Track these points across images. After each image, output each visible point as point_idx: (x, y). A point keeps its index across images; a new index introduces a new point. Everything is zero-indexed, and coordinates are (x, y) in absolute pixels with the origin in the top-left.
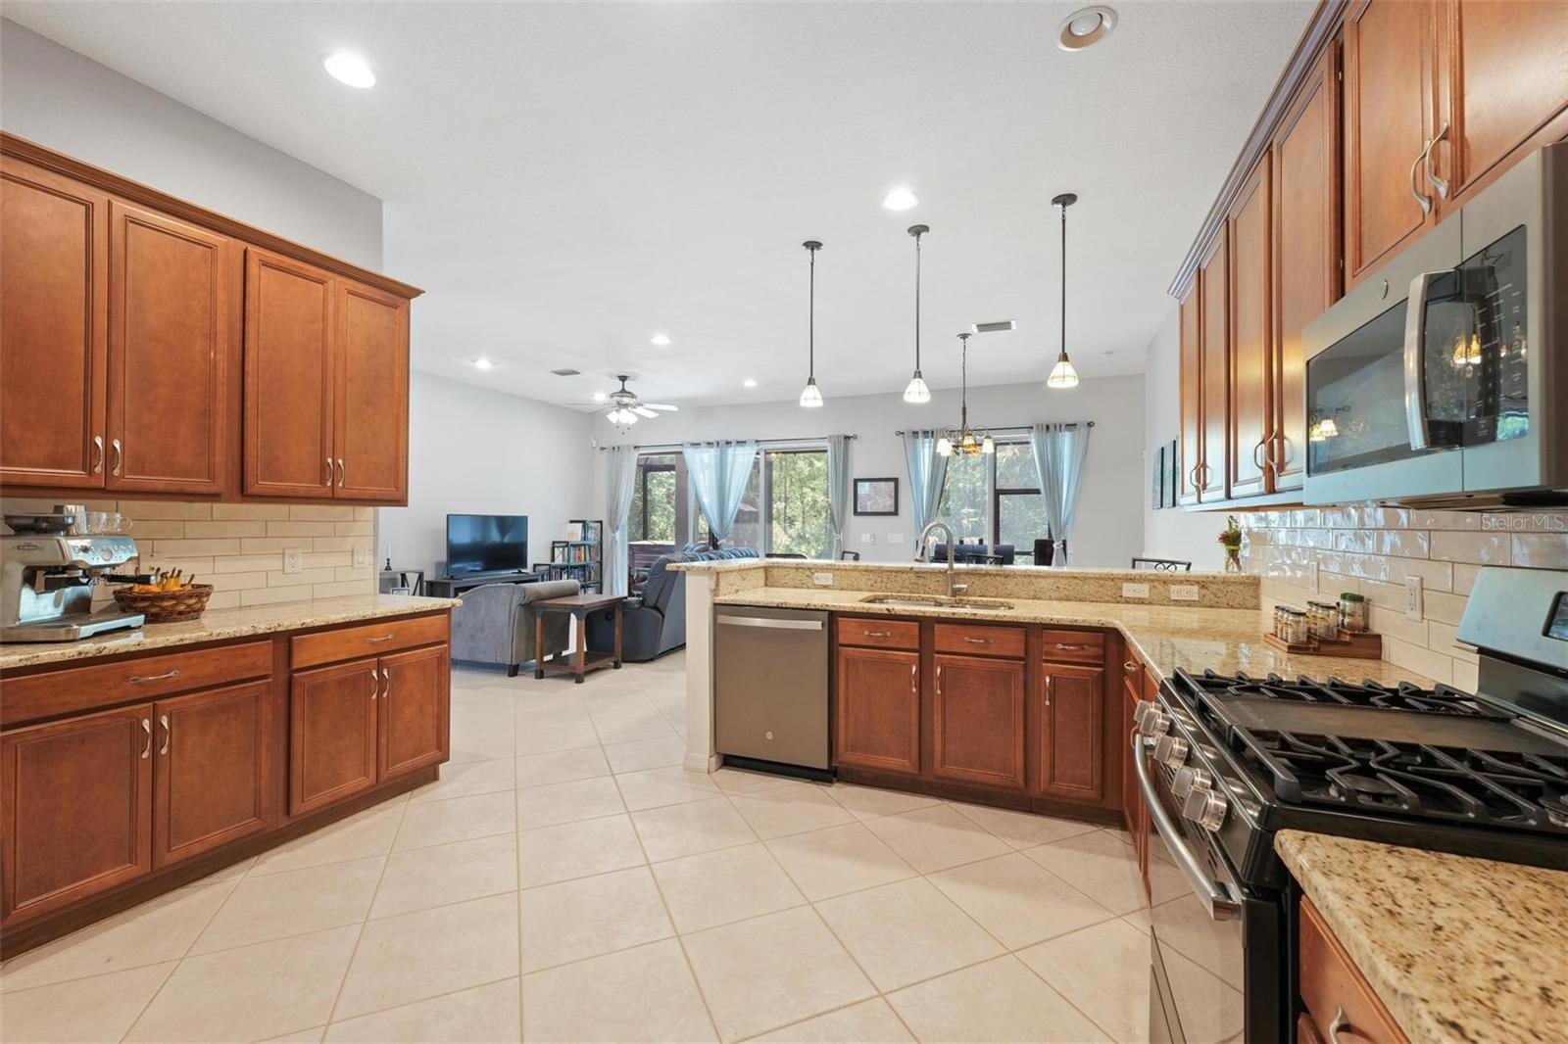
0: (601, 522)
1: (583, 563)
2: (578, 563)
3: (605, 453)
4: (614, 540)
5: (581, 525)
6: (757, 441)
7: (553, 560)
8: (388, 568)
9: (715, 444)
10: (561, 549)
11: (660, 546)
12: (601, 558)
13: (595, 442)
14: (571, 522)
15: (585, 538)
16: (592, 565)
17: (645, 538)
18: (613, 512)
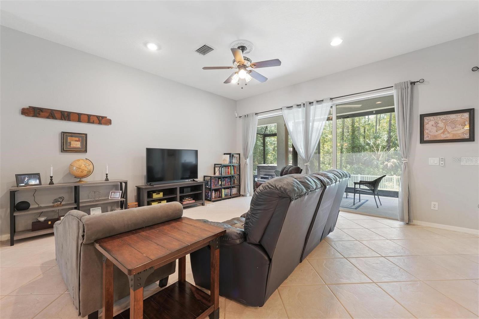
0: (239, 154)
1: (230, 175)
2: (227, 175)
3: (241, 119)
4: (246, 164)
5: (229, 155)
6: (331, 99)
7: (215, 174)
8: (107, 179)
9: (302, 105)
10: (218, 168)
11: (271, 166)
12: (240, 173)
13: (236, 114)
14: (225, 154)
15: (231, 162)
16: (235, 176)
17: (264, 163)
18: (246, 149)
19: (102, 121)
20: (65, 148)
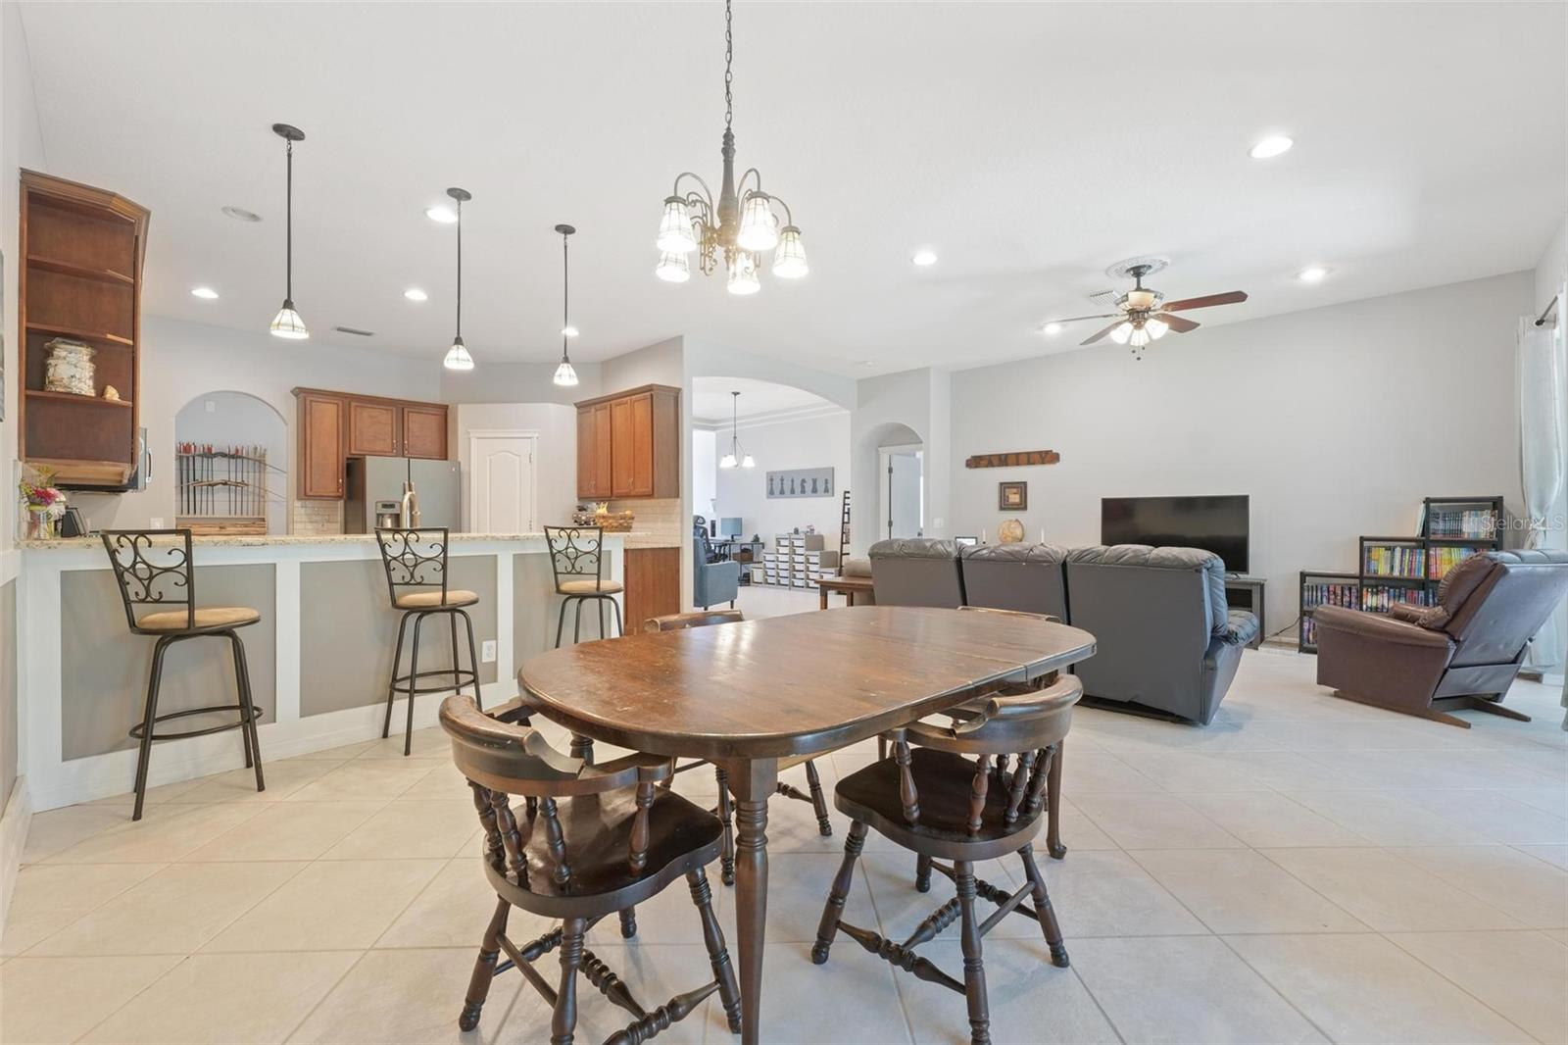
19: (1048, 457)
20: (1005, 505)
